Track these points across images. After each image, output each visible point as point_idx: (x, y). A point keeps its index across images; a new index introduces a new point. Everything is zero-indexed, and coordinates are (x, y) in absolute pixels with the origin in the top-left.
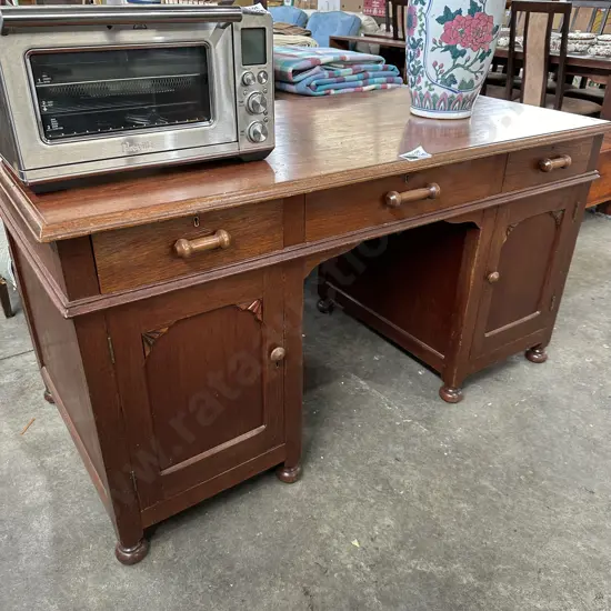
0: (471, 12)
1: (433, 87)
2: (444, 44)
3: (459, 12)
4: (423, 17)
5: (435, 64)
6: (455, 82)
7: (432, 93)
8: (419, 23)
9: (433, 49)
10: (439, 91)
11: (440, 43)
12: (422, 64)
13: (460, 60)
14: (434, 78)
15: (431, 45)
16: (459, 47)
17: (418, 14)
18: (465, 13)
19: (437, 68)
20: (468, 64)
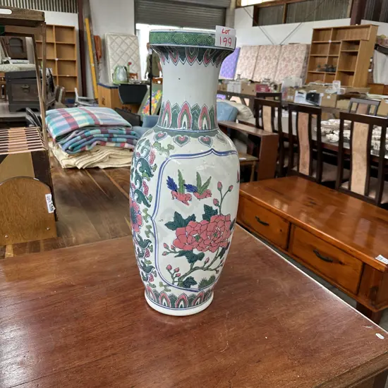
0: (206, 217)
1: (169, 288)
2: (177, 250)
3: (193, 218)
4: (149, 219)
5: (169, 268)
6: (195, 283)
7: (168, 294)
8: (145, 224)
9: (165, 254)
10: (177, 292)
11: (173, 248)
12: (153, 265)
13: (198, 263)
14: (170, 281)
15: (162, 249)
16: (196, 252)
17: (143, 214)
18: (199, 219)
19: (172, 271)
20: (207, 265)
